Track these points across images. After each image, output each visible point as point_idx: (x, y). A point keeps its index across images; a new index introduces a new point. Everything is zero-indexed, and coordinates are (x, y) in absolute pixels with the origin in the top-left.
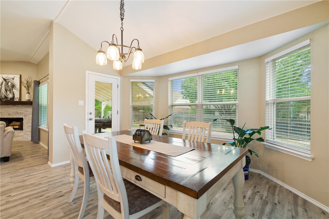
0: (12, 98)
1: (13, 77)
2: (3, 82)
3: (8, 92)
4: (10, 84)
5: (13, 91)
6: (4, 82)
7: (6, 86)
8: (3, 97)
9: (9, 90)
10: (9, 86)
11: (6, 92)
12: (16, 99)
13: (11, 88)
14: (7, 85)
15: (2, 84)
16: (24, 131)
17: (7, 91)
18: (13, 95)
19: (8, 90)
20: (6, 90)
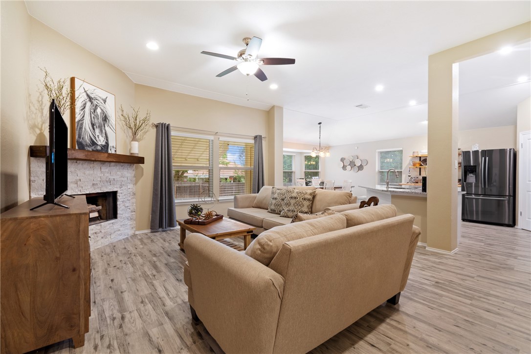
0: (104, 146)
1: (104, 98)
2: (86, 104)
3: (97, 131)
4: (99, 111)
5: (105, 130)
6: (88, 104)
7: (92, 115)
8: (87, 141)
9: (99, 127)
10: (97, 116)
11: (94, 129)
12: (111, 150)
13: (102, 123)
14: (94, 111)
15: (85, 107)
16: (119, 218)
17: (95, 127)
18: (105, 140)
19: (97, 125)
20: (93, 125)
